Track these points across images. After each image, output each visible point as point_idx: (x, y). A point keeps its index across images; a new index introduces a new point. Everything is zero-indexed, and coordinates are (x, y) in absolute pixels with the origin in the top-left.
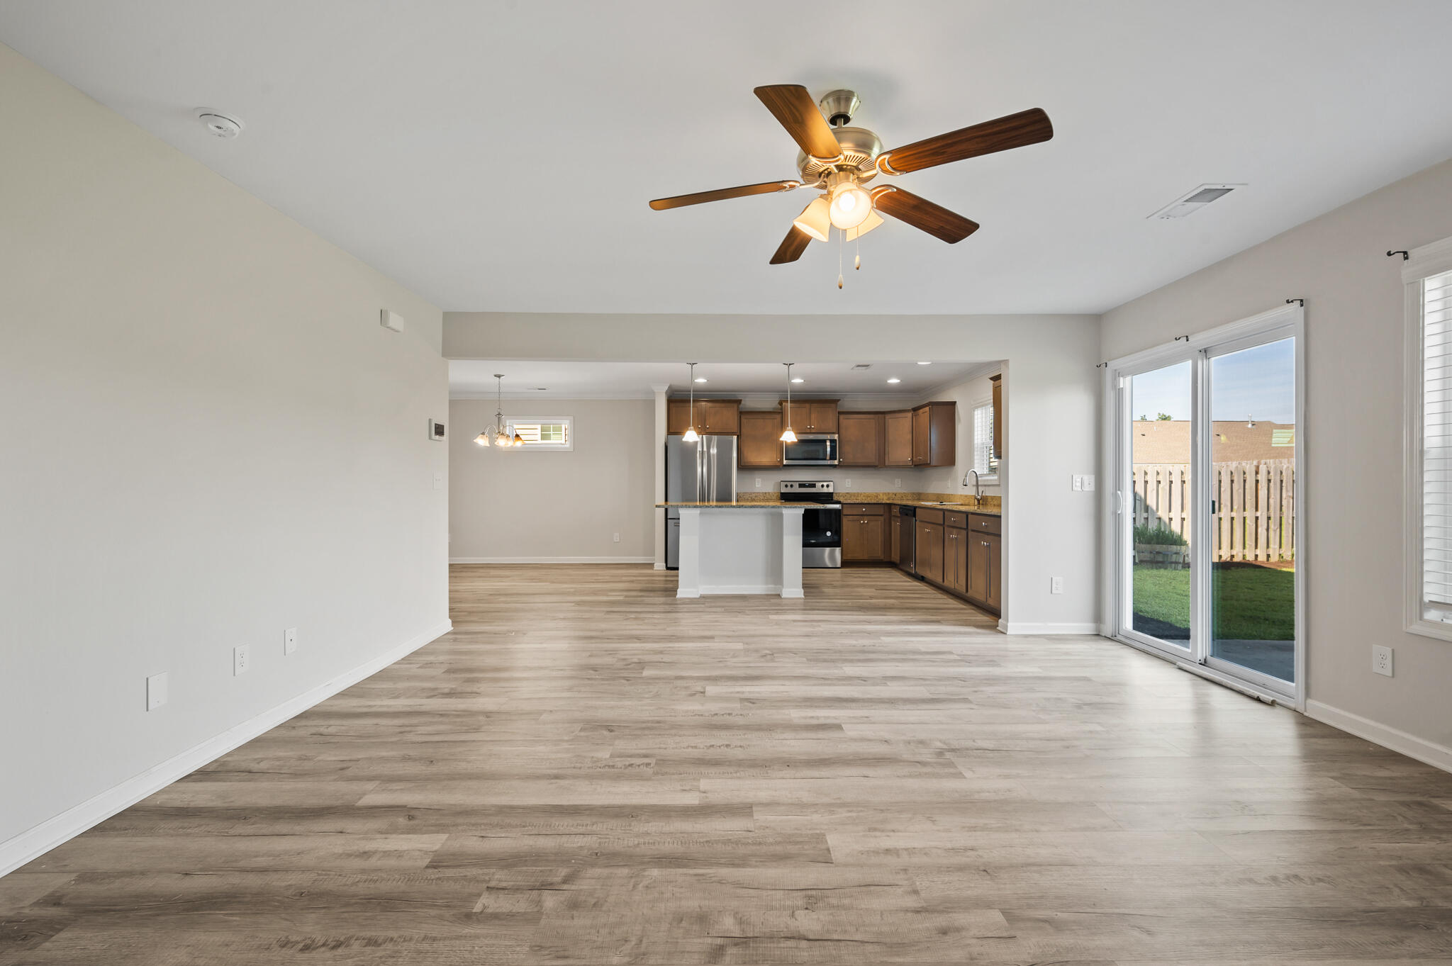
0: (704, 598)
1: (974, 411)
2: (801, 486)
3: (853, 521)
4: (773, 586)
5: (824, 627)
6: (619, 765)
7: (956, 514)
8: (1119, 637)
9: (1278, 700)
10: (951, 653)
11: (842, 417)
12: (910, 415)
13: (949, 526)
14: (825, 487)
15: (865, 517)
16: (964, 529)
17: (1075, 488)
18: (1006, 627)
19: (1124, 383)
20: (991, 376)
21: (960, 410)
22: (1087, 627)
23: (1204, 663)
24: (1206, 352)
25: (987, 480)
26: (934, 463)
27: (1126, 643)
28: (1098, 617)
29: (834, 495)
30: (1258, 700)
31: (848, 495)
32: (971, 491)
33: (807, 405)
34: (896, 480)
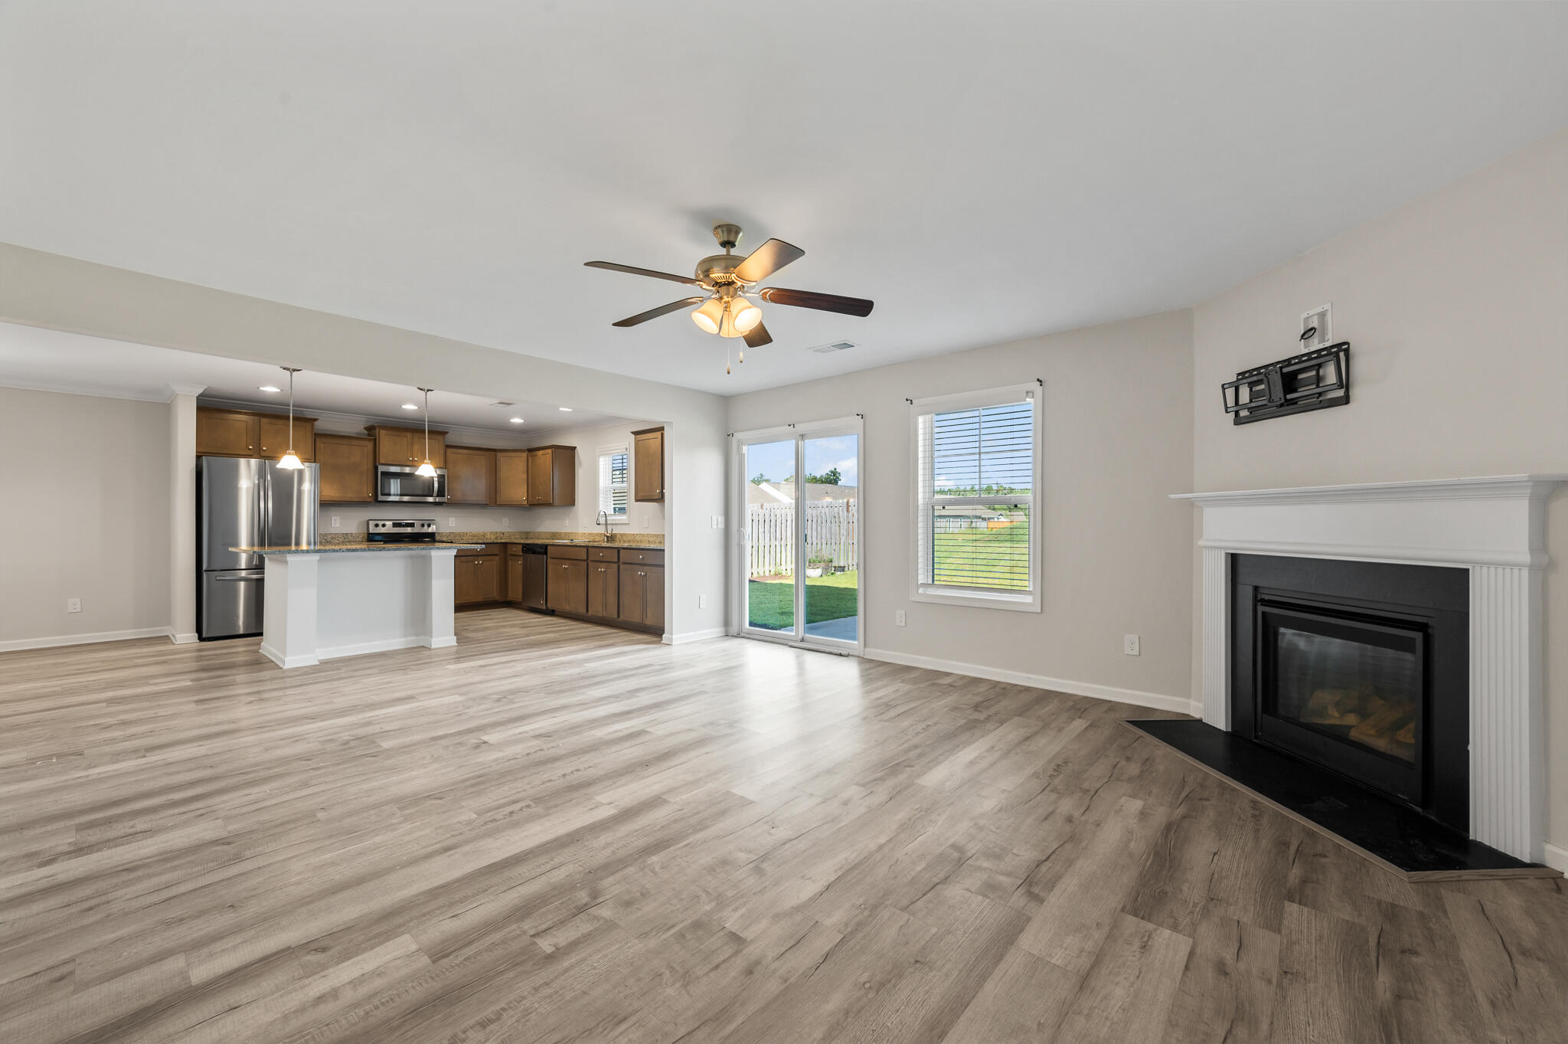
0: (327, 665)
1: (599, 457)
2: (395, 525)
3: (466, 562)
4: (414, 638)
5: (519, 667)
6: (499, 816)
7: (605, 550)
8: (742, 634)
9: (851, 653)
10: (651, 665)
11: (449, 450)
12: (525, 455)
13: (592, 561)
14: (426, 527)
15: (480, 558)
16: (615, 562)
17: (713, 527)
18: (671, 639)
19: (745, 449)
20: (633, 430)
21: (581, 455)
22: (719, 631)
23: (803, 640)
24: (802, 437)
25: (615, 520)
26: (556, 502)
27: (749, 637)
28: (727, 622)
29: (436, 535)
30: (841, 655)
31: (452, 535)
32: (601, 530)
33: (409, 435)
34: (504, 519)
